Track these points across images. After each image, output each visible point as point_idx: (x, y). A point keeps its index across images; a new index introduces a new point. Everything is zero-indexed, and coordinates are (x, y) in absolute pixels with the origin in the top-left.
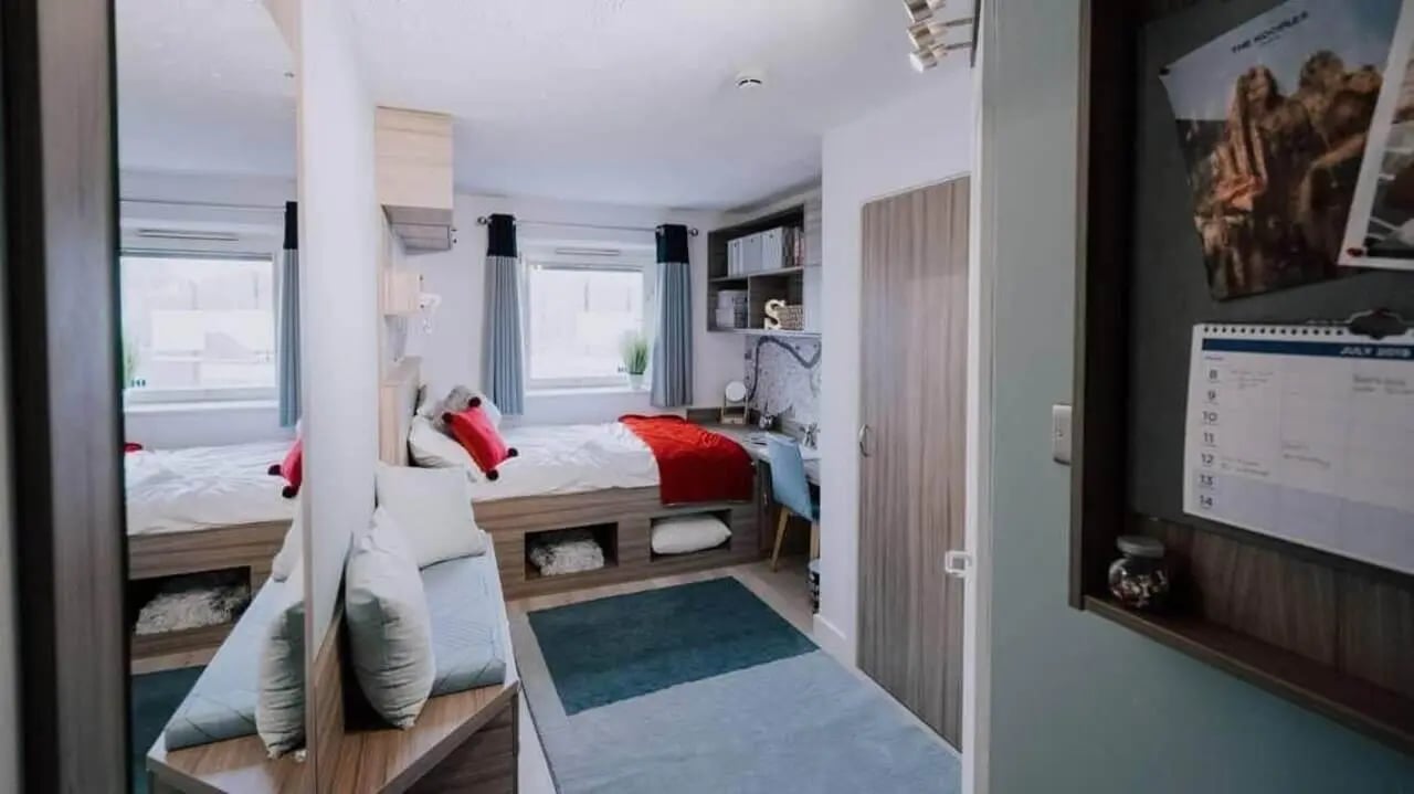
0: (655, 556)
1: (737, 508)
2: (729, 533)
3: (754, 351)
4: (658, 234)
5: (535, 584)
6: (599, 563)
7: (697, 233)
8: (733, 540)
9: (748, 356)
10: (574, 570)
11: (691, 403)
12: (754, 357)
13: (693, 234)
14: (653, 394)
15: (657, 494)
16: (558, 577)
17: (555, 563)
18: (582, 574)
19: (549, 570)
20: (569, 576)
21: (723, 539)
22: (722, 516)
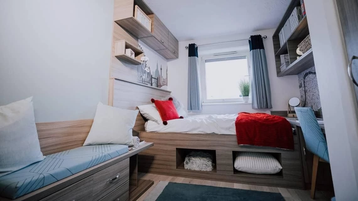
0: (236, 171)
1: (284, 153)
2: (281, 168)
3: (303, 83)
4: (249, 41)
5: (180, 171)
6: (210, 169)
7: (266, 37)
8: (284, 172)
9: (300, 87)
10: (197, 169)
11: (271, 108)
12: (303, 85)
13: (264, 38)
14: (253, 104)
15: (235, 139)
16: (190, 171)
17: (189, 164)
18: (200, 172)
19: (187, 167)
20: (195, 171)
21: (277, 170)
22: (277, 157)
